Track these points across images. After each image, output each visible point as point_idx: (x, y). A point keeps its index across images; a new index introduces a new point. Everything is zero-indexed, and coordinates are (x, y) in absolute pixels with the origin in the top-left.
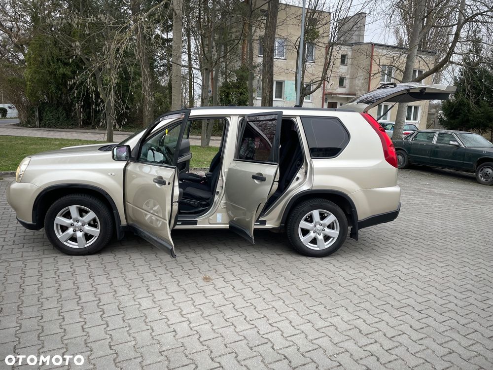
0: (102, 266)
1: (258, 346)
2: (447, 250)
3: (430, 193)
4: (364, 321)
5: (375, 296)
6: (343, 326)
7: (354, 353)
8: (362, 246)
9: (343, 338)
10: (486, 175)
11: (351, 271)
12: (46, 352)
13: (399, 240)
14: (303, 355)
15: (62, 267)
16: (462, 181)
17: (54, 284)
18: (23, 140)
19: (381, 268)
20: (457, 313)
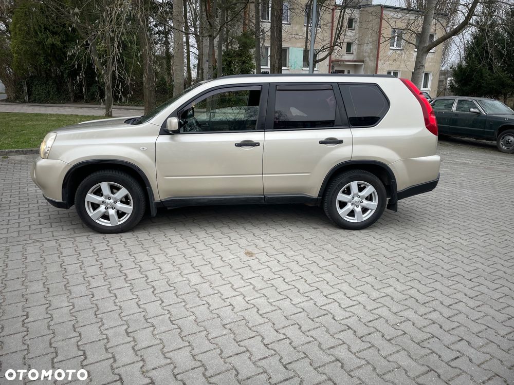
0: (138, 243)
1: (318, 317)
2: (484, 219)
3: (453, 162)
4: (418, 291)
5: (422, 266)
6: (398, 297)
7: (416, 322)
8: (397, 218)
9: (401, 307)
10: (508, 143)
11: (393, 243)
12: (108, 329)
13: (433, 211)
14: (365, 325)
15: (98, 245)
16: (483, 150)
17: (94, 262)
18: (16, 116)
19: (421, 239)
20: (507, 280)
